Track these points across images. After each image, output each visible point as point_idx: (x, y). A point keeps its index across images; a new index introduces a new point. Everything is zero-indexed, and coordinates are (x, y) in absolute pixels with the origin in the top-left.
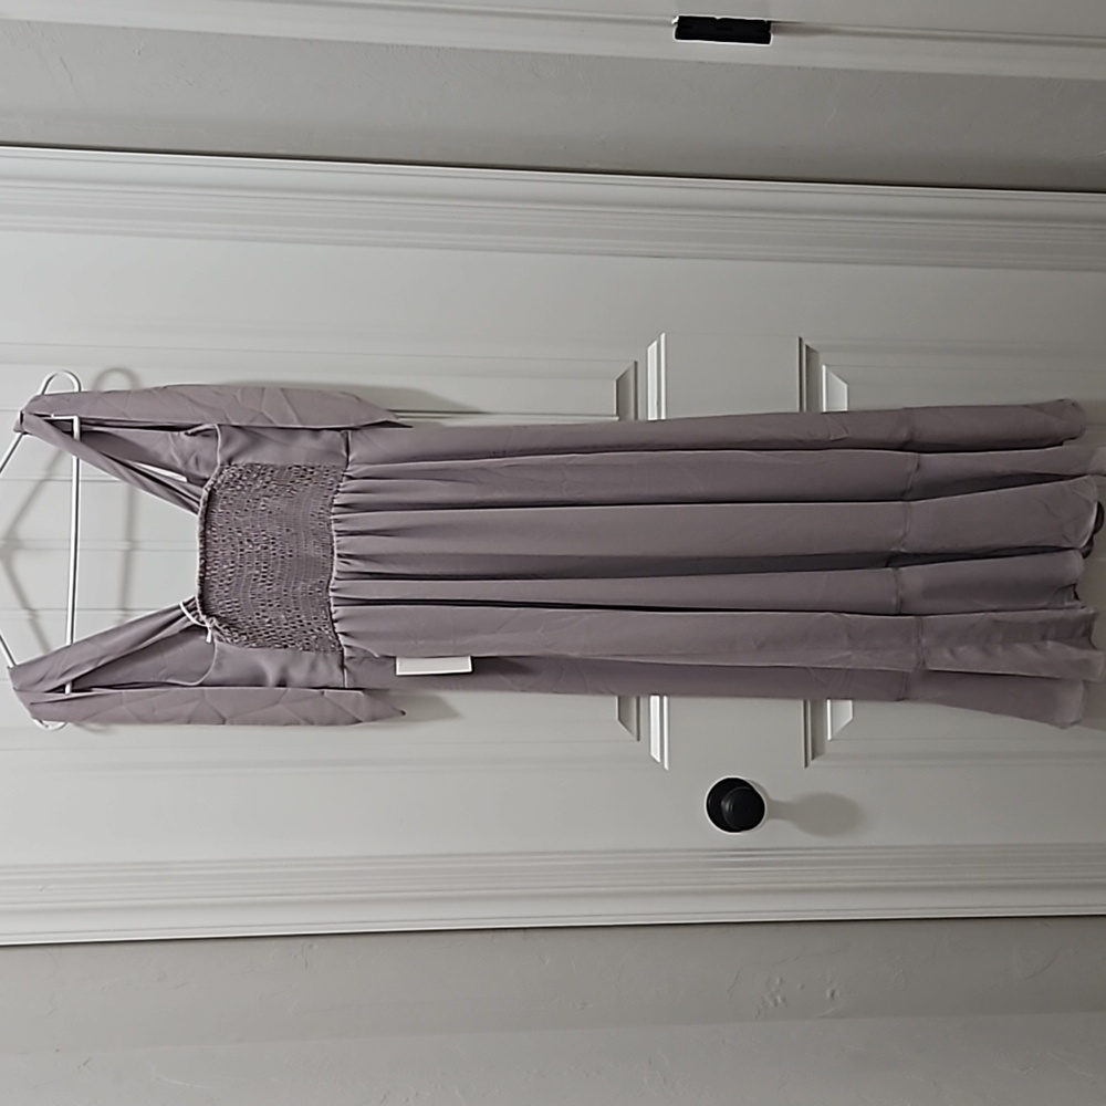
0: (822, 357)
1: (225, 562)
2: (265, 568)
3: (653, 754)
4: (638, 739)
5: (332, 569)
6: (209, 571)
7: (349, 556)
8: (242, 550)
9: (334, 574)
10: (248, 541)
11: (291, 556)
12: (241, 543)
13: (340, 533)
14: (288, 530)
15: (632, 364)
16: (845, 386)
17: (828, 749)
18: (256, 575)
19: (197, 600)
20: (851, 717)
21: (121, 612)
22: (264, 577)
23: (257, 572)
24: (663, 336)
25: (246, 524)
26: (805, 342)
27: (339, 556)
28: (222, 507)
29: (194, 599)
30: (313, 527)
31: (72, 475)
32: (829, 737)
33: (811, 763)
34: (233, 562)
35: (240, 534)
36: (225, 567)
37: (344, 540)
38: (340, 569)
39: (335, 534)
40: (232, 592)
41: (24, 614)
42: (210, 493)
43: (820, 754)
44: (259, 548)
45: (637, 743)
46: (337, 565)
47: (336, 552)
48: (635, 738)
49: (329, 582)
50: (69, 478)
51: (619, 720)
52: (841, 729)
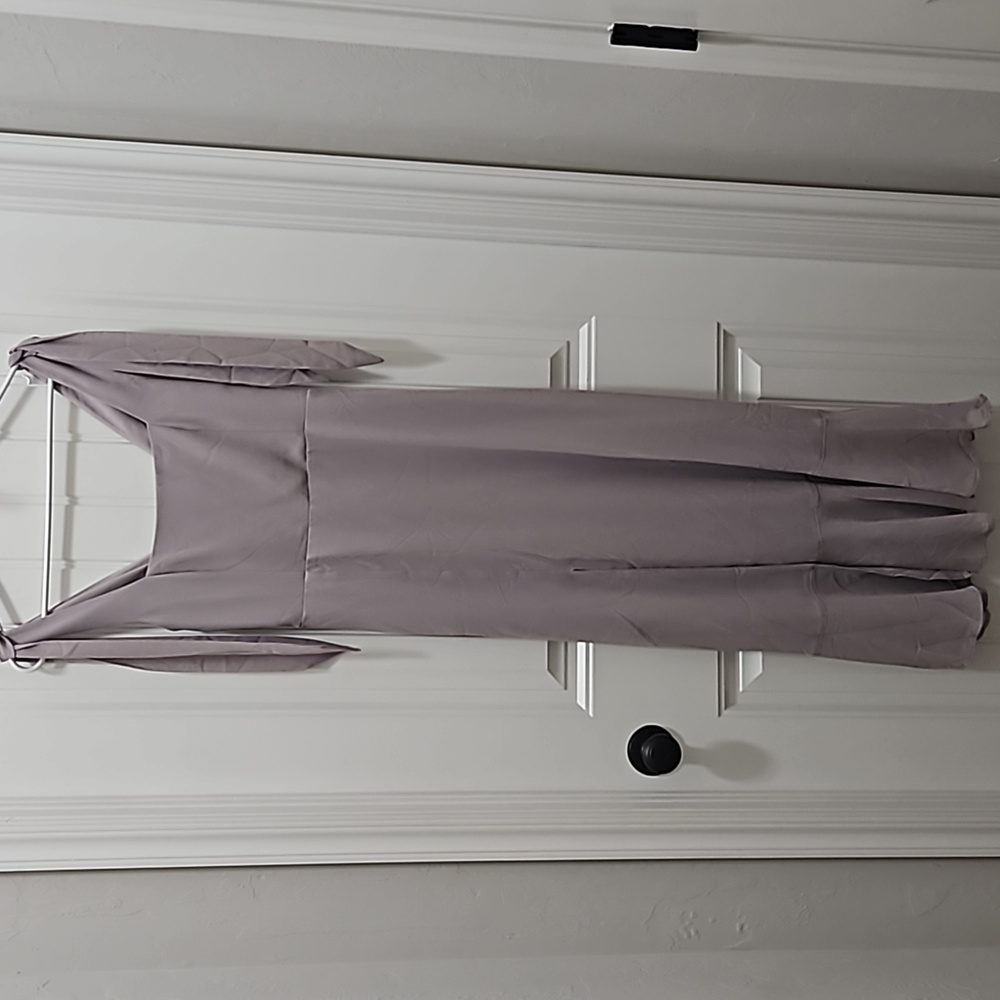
0: (738, 340)
3: (579, 702)
4: (566, 688)
15: (566, 343)
16: (759, 368)
17: (740, 700)
20: (761, 671)
24: (593, 319)
26: (723, 327)
32: (741, 689)
33: (724, 712)
43: (732, 705)
45: (564, 692)
48: (563, 687)
51: (549, 669)
52: (752, 682)
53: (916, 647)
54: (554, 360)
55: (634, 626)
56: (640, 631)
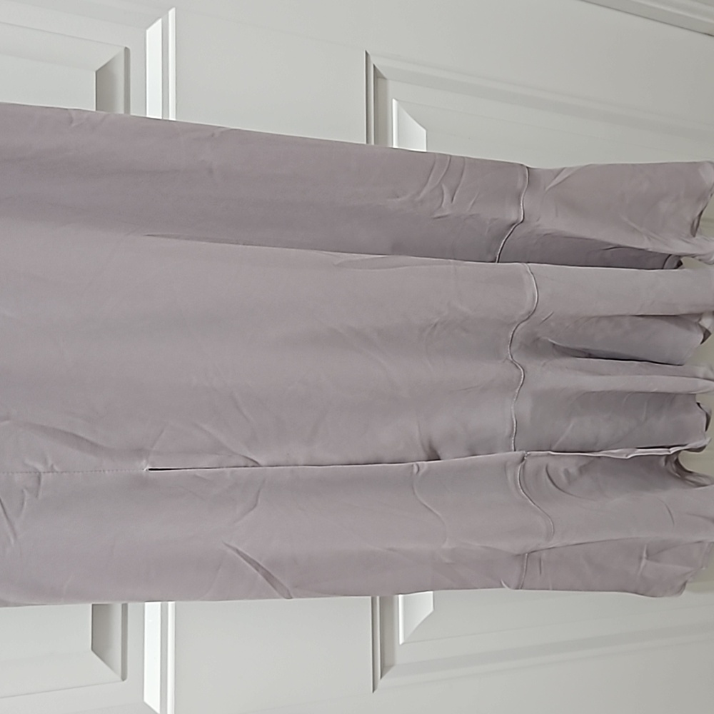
0: (392, 86)
3: (147, 700)
4: (124, 678)
15: (123, 50)
16: (424, 131)
20: (431, 609)
24: (172, 13)
26: (373, 61)
32: (401, 642)
33: (380, 683)
48: (118, 676)
51: (92, 649)
52: (417, 628)
53: (641, 558)
54: (103, 76)
55: (257, 566)
56: (268, 577)
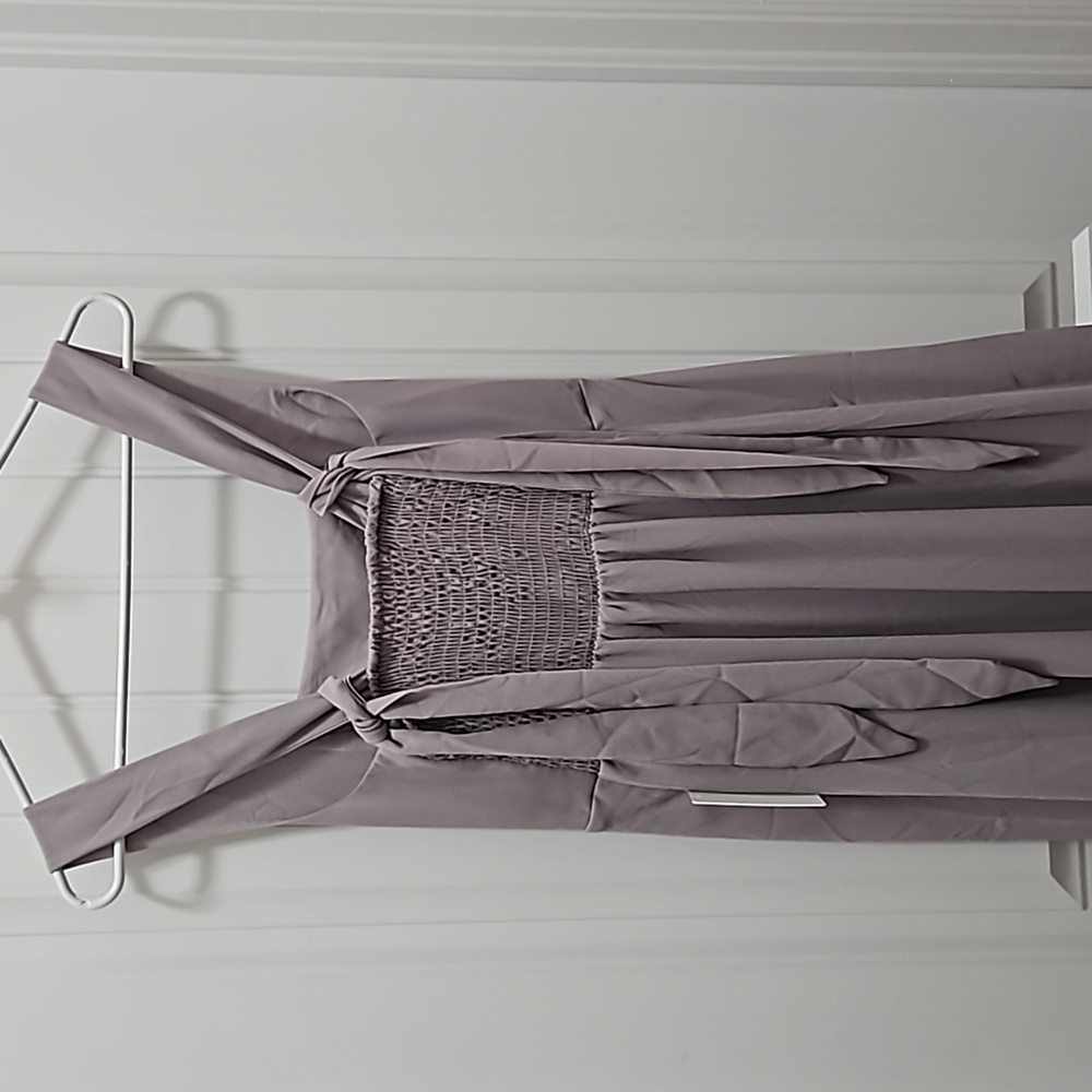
1: (414, 606)
2: (483, 617)
4: (1085, 907)
5: (595, 619)
6: (389, 623)
7: (623, 596)
8: (442, 588)
9: (600, 628)
10: (453, 571)
11: (525, 597)
12: (441, 575)
13: (608, 557)
14: (518, 554)
15: (1048, 267)
18: (468, 630)
19: (370, 675)
21: (214, 697)
22: (481, 633)
23: (470, 624)
25: (447, 542)
27: (607, 596)
28: (406, 516)
29: (364, 672)
30: (560, 549)
31: (120, 468)
34: (428, 608)
35: (437, 561)
36: (416, 616)
37: (614, 568)
38: (608, 619)
39: (597, 557)
40: (429, 659)
41: (46, 703)
42: (382, 491)
44: (471, 585)
45: (1084, 912)
46: (604, 612)
47: (601, 589)
48: (1079, 906)
49: (592, 643)
50: (117, 473)
